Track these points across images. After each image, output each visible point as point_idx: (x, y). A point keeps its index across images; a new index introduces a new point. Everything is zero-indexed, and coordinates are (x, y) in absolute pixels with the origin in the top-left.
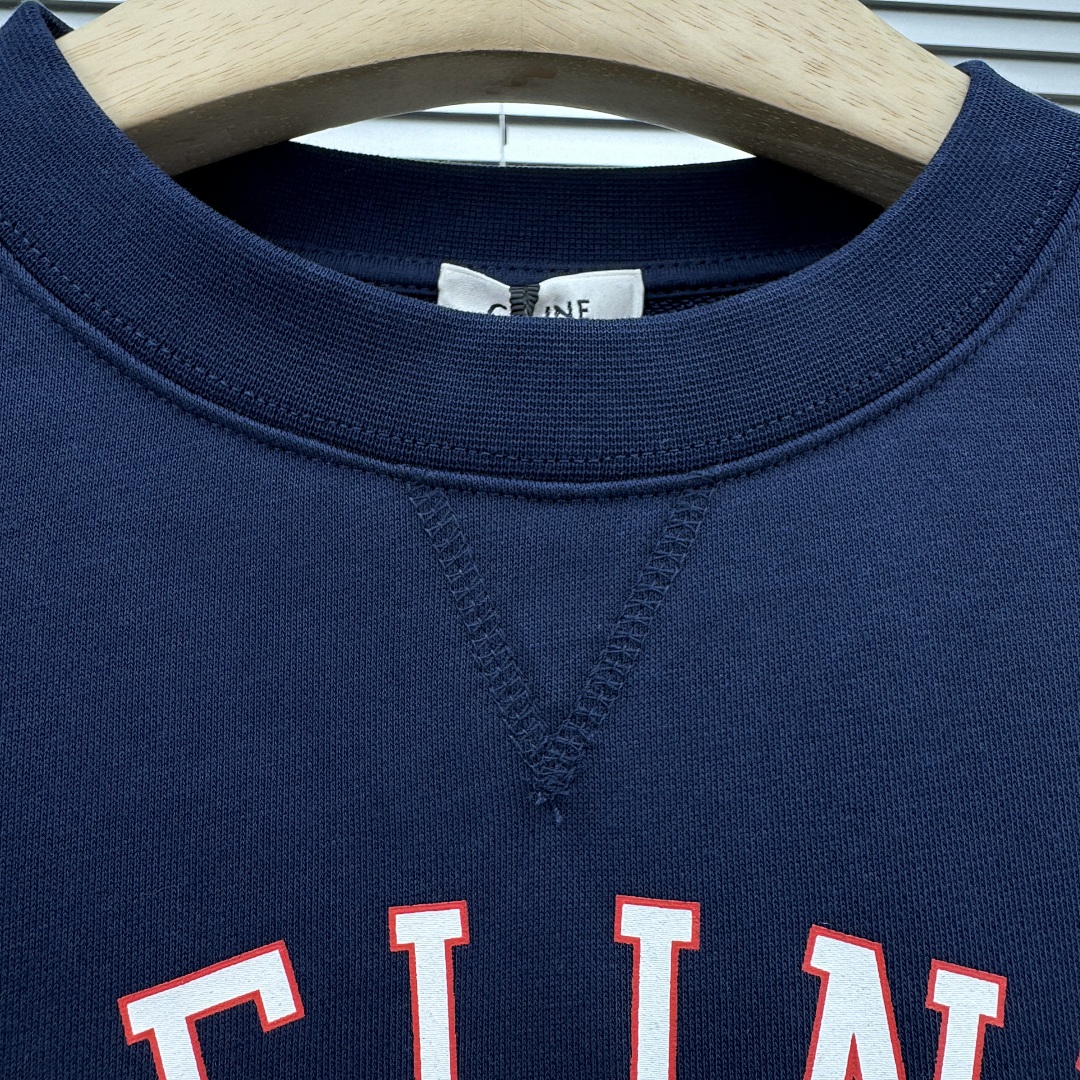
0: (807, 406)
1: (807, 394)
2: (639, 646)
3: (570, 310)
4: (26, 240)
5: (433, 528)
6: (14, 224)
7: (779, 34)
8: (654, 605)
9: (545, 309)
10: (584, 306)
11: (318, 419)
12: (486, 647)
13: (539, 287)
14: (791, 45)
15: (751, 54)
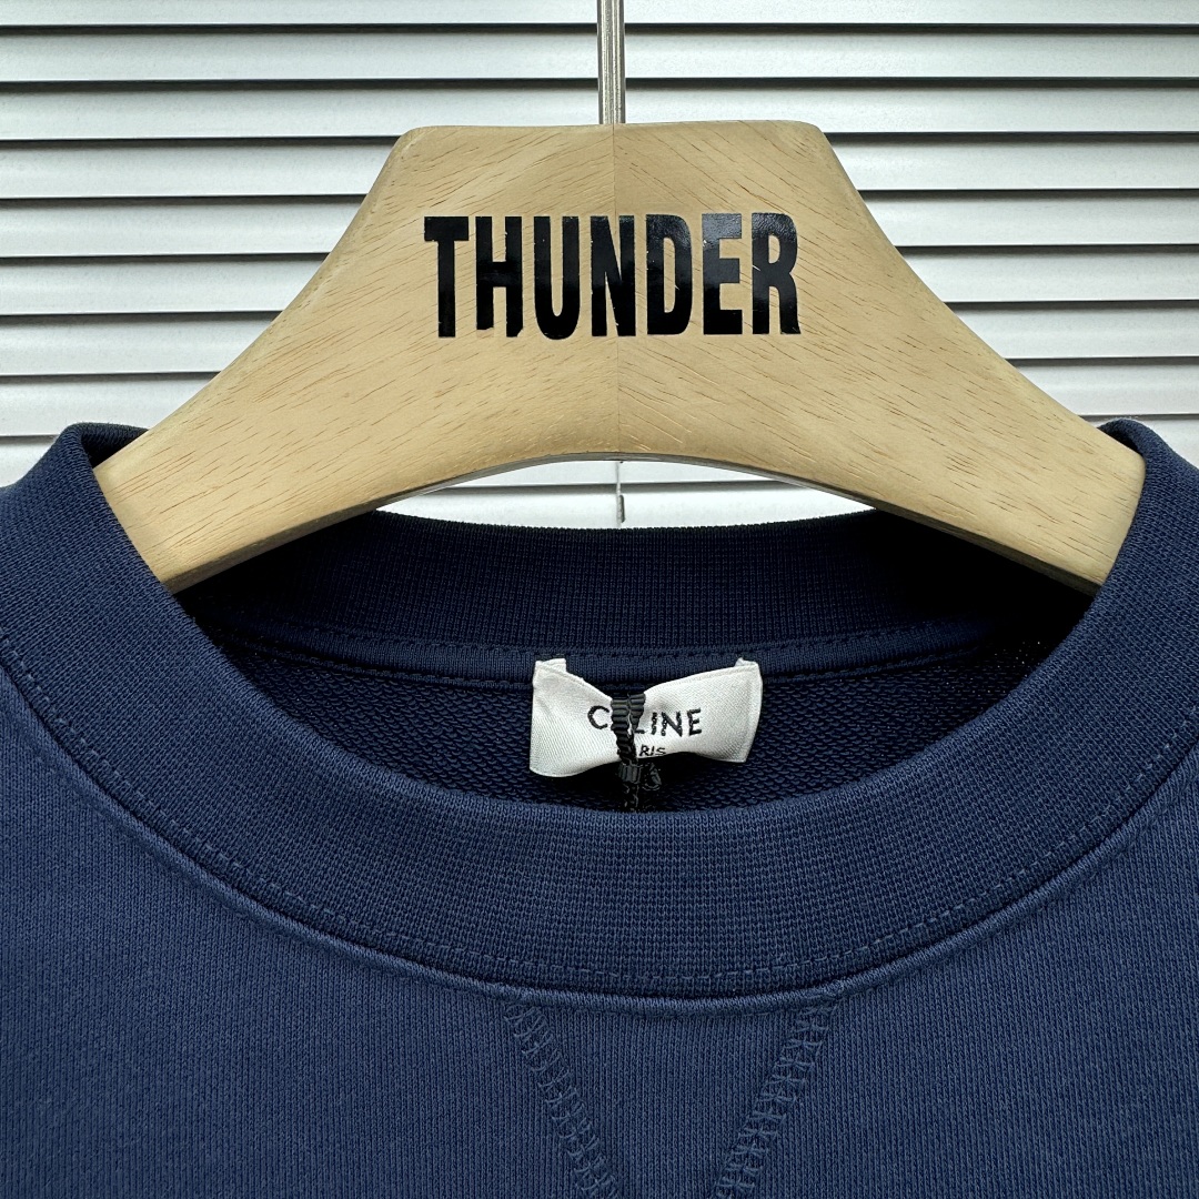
0: (942, 912)
1: (941, 899)
2: (753, 1180)
3: (680, 722)
4: (83, 740)
5: (531, 1051)
6: (70, 723)
7: (918, 423)
8: (769, 1137)
9: (651, 716)
10: (695, 716)
11: (404, 937)
12: (591, 1177)
13: (644, 697)
14: (932, 436)
15: (884, 449)
